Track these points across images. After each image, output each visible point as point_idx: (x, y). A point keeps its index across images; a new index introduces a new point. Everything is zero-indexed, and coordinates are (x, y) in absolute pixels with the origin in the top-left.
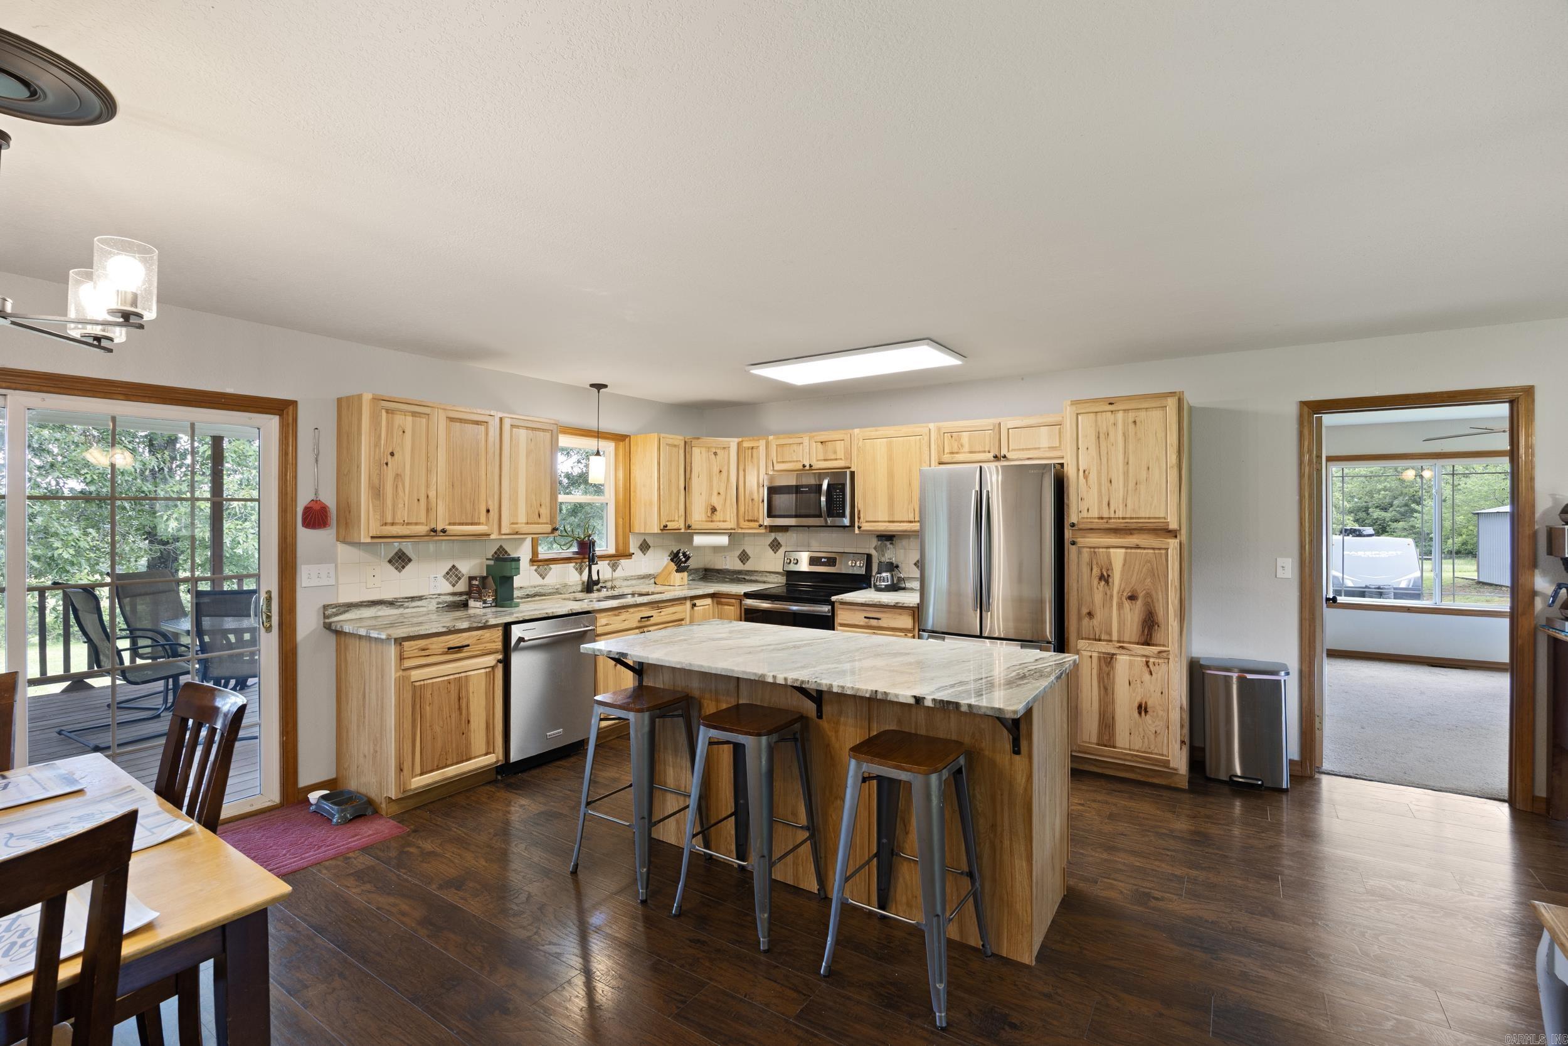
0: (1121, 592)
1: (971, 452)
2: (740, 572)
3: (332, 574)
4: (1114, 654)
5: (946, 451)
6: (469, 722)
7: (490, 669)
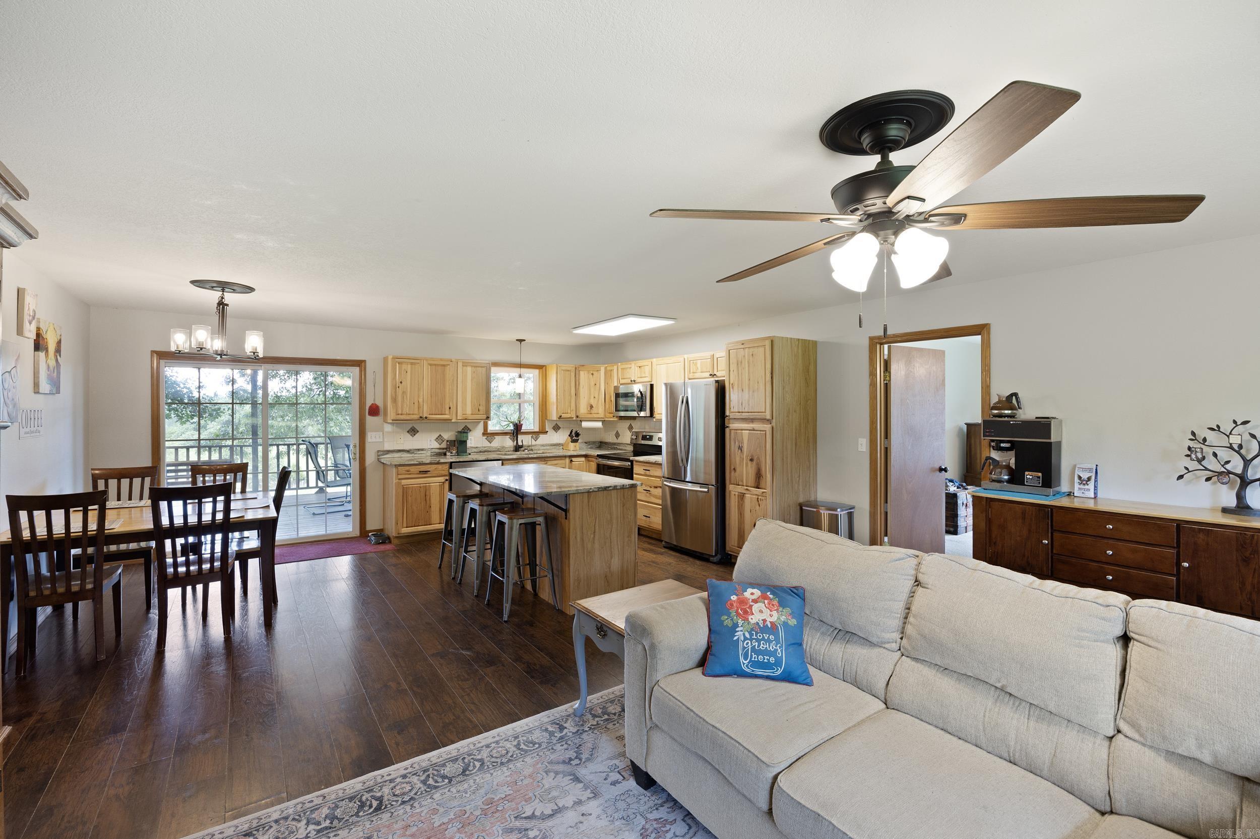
0: (747, 456)
1: (702, 372)
2: (615, 444)
3: (382, 437)
4: (745, 494)
5: (691, 371)
6: (430, 507)
7: (442, 483)
